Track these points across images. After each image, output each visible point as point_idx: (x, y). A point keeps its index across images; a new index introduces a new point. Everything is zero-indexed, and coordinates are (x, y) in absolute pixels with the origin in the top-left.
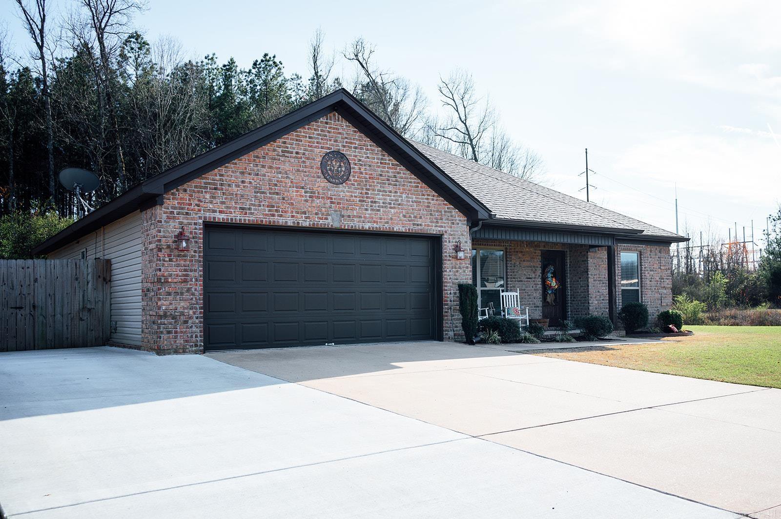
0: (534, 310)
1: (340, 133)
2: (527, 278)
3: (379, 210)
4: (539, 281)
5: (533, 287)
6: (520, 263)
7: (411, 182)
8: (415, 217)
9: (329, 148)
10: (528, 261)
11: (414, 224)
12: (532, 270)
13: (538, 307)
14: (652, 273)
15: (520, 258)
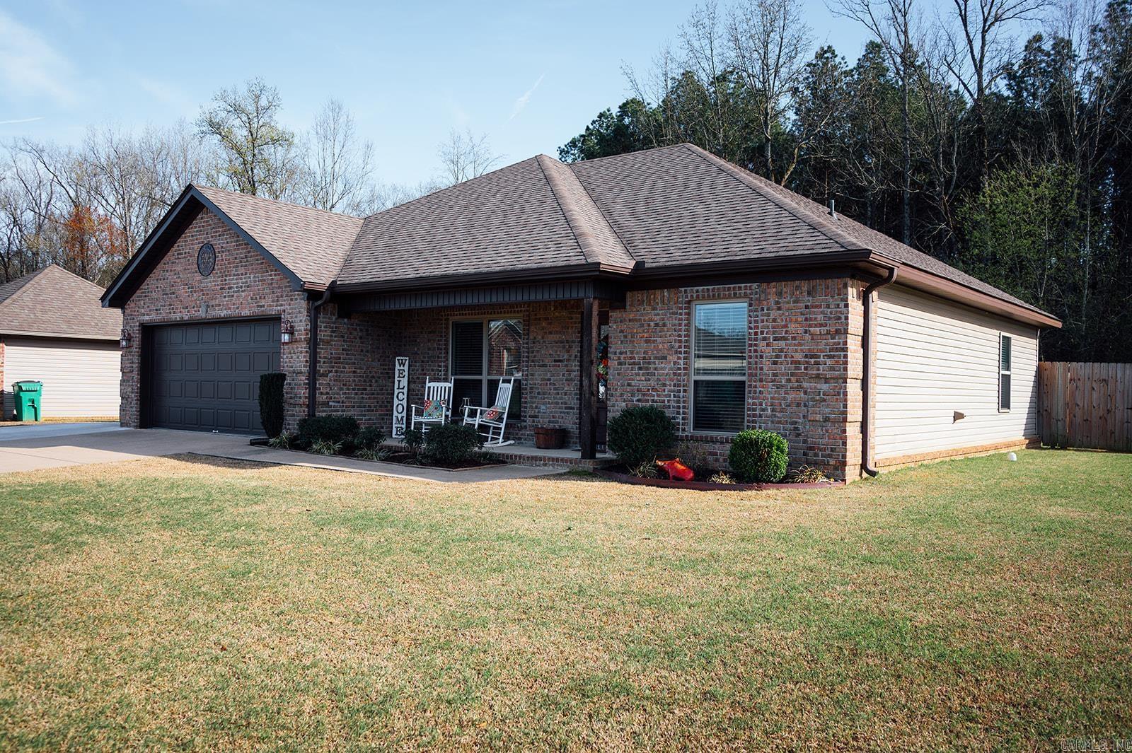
0: (564, 413)
1: (210, 225)
2: (555, 361)
3: (233, 296)
4: (575, 366)
5: (563, 375)
6: (543, 338)
7: (257, 260)
8: (260, 298)
9: (203, 242)
10: (557, 333)
11: (258, 306)
12: (564, 347)
13: (573, 408)
14: (782, 344)
15: (543, 328)
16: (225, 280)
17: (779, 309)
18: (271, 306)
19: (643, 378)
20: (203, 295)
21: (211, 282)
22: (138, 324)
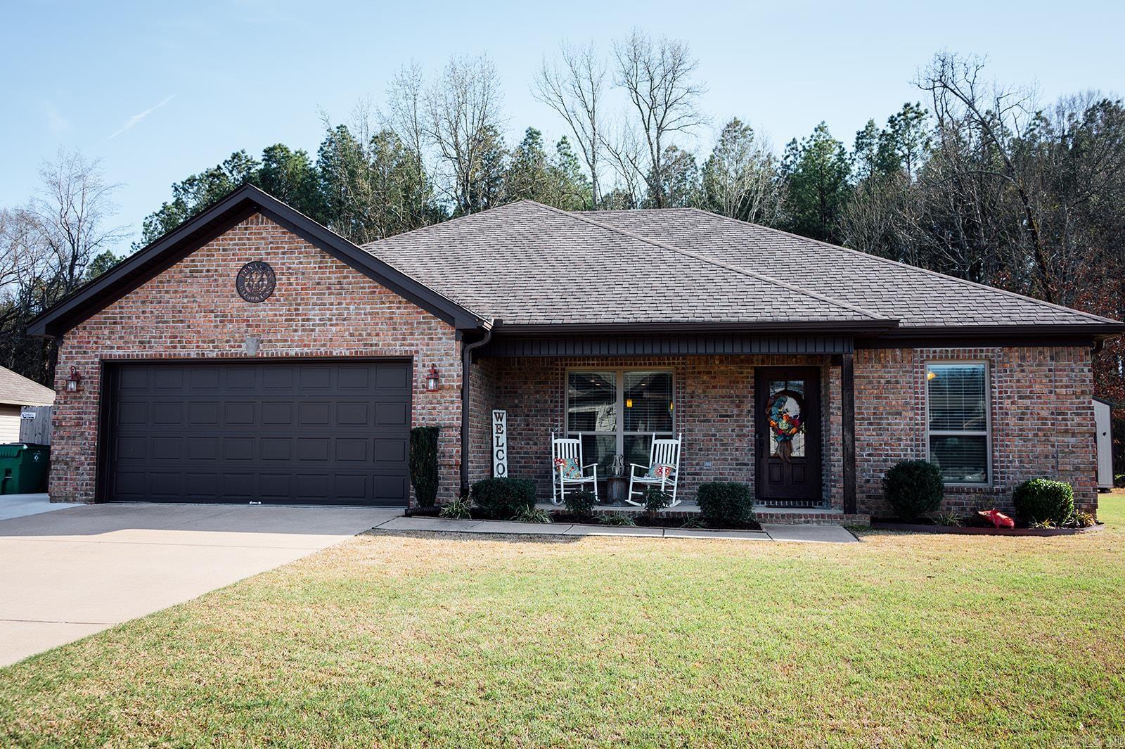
0: (735, 469)
1: (263, 238)
2: (721, 416)
3: (313, 330)
4: (748, 421)
5: (733, 431)
6: (704, 392)
7: (363, 288)
8: (369, 334)
9: (247, 259)
10: (723, 387)
11: (365, 345)
12: (732, 402)
13: (747, 465)
15: (704, 382)
16: (298, 310)
17: (1023, 371)
18: (389, 345)
19: (874, 433)
20: (248, 326)
21: (264, 310)
22: (97, 360)
